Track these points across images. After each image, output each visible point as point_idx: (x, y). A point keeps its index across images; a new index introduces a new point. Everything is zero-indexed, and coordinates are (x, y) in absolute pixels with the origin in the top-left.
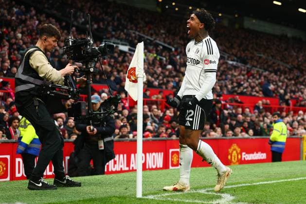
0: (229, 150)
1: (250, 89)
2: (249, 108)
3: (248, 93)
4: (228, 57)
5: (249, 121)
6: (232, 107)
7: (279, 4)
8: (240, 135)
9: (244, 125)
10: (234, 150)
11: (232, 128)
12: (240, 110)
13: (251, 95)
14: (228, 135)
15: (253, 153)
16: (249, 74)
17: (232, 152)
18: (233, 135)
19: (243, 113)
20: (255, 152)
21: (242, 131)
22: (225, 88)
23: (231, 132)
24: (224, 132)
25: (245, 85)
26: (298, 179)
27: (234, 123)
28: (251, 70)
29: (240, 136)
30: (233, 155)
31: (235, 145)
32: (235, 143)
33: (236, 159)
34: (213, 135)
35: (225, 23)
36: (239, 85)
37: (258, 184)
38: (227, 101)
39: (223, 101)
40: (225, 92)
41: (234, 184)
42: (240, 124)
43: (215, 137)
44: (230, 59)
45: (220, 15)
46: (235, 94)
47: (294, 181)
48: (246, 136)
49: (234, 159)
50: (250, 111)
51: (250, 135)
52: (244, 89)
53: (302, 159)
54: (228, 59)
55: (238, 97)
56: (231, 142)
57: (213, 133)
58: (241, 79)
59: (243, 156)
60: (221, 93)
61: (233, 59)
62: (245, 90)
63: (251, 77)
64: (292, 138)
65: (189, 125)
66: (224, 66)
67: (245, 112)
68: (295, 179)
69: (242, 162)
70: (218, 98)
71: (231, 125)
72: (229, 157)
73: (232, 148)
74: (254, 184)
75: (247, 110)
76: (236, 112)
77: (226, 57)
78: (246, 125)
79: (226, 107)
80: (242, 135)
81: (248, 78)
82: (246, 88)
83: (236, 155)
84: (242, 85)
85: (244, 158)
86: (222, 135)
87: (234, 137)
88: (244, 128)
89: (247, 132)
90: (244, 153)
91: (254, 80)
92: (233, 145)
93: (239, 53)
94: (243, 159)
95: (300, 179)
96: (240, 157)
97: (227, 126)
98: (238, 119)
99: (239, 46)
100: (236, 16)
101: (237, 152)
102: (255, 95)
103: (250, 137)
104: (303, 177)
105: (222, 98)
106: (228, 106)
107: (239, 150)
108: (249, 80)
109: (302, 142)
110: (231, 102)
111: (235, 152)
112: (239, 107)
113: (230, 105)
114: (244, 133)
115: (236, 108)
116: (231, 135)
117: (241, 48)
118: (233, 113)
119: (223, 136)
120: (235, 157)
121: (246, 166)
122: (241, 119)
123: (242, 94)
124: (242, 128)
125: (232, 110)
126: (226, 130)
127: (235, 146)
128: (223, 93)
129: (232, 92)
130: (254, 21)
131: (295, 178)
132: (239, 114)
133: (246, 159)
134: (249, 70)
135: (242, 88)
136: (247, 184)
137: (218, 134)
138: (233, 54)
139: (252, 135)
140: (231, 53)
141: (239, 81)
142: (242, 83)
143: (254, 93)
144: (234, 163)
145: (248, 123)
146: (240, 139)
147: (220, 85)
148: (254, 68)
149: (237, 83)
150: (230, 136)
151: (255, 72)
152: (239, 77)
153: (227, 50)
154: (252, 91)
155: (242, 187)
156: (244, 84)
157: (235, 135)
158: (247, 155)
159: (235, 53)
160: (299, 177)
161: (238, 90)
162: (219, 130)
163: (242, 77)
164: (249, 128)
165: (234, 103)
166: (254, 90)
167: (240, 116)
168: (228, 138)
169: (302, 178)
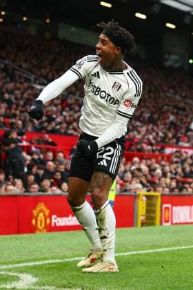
0: (34, 211)
1: (65, 125)
2: (62, 152)
3: (63, 131)
4: (35, 79)
5: (63, 170)
6: (38, 151)
7: (109, 5)
8: (49, 190)
9: (56, 177)
10: (41, 211)
11: (39, 180)
12: (50, 155)
13: (66, 133)
14: (33, 190)
15: (68, 216)
16: (64, 105)
17: (38, 214)
18: (39, 191)
19: (55, 159)
20: (70, 216)
21: (52, 185)
22: (30, 124)
23: (36, 186)
24: (26, 186)
25: (59, 120)
26: (128, 253)
27: (41, 172)
28: (67, 98)
29: (50, 192)
30: (39, 218)
31: (43, 204)
32: (41, 202)
33: (43, 224)
34: (11, 190)
35: (32, 30)
36: (50, 120)
37: (72, 260)
38: (33, 141)
39: (27, 141)
40: (30, 129)
41: (38, 260)
42: (49, 174)
43: (13, 193)
44: (37, 82)
45: (25, 19)
46: (44, 131)
47: (124, 256)
48: (58, 191)
49: (41, 225)
50: (65, 157)
51: (63, 191)
52: (57, 125)
53: (137, 226)
54: (35, 83)
55: (47, 136)
56: (37, 200)
57: (11, 187)
58: (52, 111)
59: (53, 221)
60: (24, 130)
61: (41, 82)
62: (58, 127)
63: (67, 109)
64: (123, 195)
65: (106, 165)
66: (30, 92)
67: (58, 158)
68: (125, 254)
69: (51, 228)
70: (19, 137)
71: (37, 175)
72: (34, 222)
73: (38, 208)
74: (67, 260)
75: (61, 155)
76: (44, 158)
77: (32, 79)
78: (58, 176)
79: (31, 150)
80: (52, 190)
81: (63, 109)
82: (60, 123)
83: (43, 218)
84: (53, 120)
85: (55, 223)
86: (24, 190)
87: (40, 193)
88: (56, 180)
89: (60, 187)
90: (54, 217)
91: (71, 112)
92: (39, 204)
93: (50, 74)
94: (53, 224)
95: (131, 253)
96: (48, 221)
97: (32, 178)
98: (48, 167)
99: (52, 64)
100: (48, 21)
101: (44, 215)
102: (71, 135)
103: (64, 194)
104: (136, 250)
105: (25, 137)
106: (34, 149)
107: (47, 212)
108: (64, 113)
109: (137, 201)
110: (39, 144)
111: (41, 215)
112: (48, 150)
113: (36, 147)
114: (54, 188)
115: (45, 152)
116: (37, 190)
117: (54, 67)
118: (39, 159)
119: (25, 192)
120: (41, 222)
121: (57, 234)
122: (52, 168)
123: (53, 132)
124: (52, 180)
125: (39, 155)
126: (29, 183)
127: (42, 206)
128: (27, 130)
129: (40, 130)
130: (73, 29)
131: (124, 252)
132: (48, 160)
133: (58, 225)
134: (64, 98)
135: (53, 124)
136: (56, 261)
137: (18, 188)
138: (42, 75)
139: (66, 190)
140: (39, 73)
141: (50, 113)
142: (54, 116)
143: (70, 132)
144: (40, 231)
145: (62, 173)
146: (49, 195)
147: (22, 118)
148: (71, 96)
149: (47, 116)
150: (35, 191)
151: (74, 101)
152: (50, 108)
153: (34, 70)
154: (68, 128)
155: (49, 264)
156: (57, 118)
157: (42, 189)
158: (58, 219)
159: (44, 74)
160: (130, 251)
161: (48, 126)
162: (19, 182)
163: (55, 109)
164: (63, 180)
165: (42, 146)
166: (71, 127)
167: (51, 163)
168: (32, 194)
169: (134, 252)
